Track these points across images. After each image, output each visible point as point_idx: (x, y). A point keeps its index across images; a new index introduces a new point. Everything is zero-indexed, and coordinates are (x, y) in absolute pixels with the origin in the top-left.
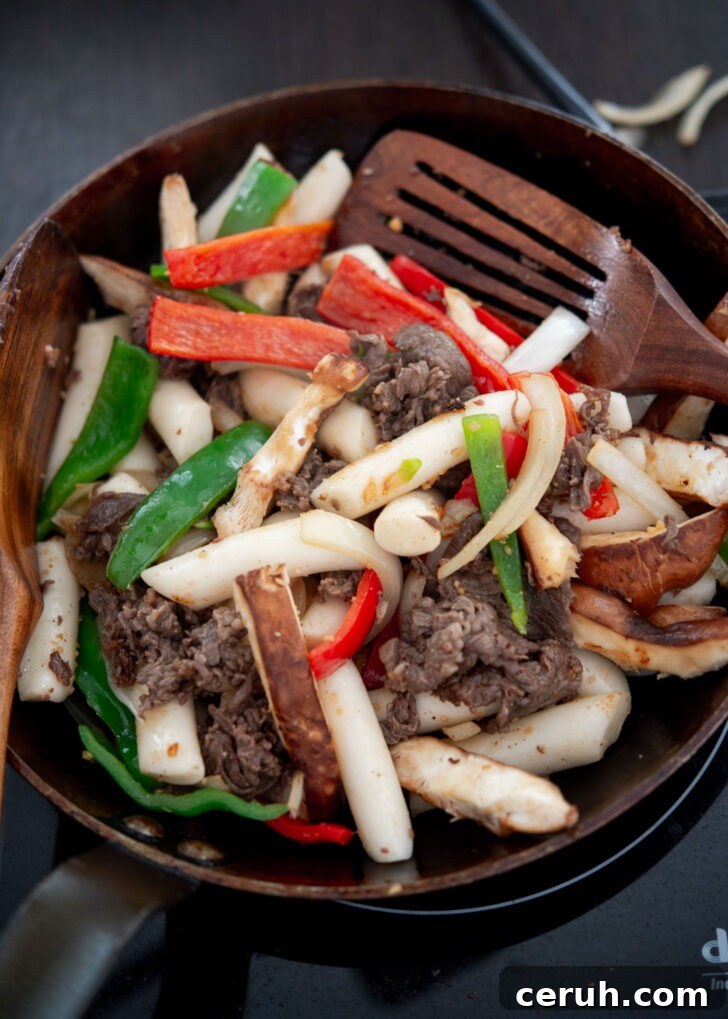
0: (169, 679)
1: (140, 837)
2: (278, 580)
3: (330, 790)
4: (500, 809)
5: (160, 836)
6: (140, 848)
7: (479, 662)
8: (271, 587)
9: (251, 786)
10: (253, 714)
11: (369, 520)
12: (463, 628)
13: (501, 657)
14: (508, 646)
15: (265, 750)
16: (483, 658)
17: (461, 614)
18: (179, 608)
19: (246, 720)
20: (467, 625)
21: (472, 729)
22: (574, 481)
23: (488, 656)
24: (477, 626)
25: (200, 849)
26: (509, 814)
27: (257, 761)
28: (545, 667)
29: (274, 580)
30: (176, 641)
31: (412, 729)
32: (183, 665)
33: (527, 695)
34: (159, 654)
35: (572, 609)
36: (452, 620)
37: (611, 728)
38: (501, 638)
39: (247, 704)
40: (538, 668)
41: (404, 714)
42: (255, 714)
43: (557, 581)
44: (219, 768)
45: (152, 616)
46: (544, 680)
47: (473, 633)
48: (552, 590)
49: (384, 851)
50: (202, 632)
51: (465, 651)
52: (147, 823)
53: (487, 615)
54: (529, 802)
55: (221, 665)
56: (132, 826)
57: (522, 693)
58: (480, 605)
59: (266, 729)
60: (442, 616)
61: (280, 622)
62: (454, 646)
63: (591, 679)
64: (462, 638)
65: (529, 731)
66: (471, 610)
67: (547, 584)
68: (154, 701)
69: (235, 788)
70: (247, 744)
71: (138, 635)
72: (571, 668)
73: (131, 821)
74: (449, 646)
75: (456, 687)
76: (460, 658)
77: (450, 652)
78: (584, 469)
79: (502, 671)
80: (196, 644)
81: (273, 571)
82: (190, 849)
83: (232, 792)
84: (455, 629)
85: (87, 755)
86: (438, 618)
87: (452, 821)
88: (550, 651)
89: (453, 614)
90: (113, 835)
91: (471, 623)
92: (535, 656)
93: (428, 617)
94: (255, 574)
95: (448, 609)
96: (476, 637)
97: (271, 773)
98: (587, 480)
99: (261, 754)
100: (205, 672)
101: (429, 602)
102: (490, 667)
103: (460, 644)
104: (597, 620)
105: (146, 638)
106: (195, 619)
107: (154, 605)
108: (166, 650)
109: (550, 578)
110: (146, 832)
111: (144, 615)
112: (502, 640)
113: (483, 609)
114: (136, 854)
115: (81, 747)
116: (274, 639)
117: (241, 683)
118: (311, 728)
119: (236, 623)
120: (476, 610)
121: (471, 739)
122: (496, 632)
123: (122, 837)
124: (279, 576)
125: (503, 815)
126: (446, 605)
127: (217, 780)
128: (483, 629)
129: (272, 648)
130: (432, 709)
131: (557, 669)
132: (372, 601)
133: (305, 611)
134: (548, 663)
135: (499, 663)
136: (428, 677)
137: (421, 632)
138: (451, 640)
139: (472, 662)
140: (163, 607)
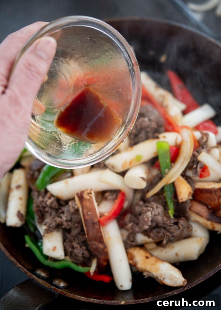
0: (54, 224)
1: (41, 277)
2: (90, 195)
3: (105, 264)
4: (161, 276)
5: (48, 277)
6: (40, 281)
7: (157, 225)
8: (88, 197)
9: (79, 260)
10: (81, 238)
11: (123, 174)
12: (152, 213)
13: (164, 224)
14: (167, 221)
15: (83, 249)
16: (158, 224)
17: (151, 209)
18: (58, 200)
19: (78, 239)
20: (153, 213)
21: (154, 246)
22: (195, 166)
23: (160, 223)
24: (157, 213)
25: (60, 282)
26: (164, 279)
27: (81, 253)
28: (179, 228)
29: (89, 195)
30: (57, 210)
31: (134, 244)
32: (58, 220)
33: (173, 236)
34: (51, 215)
35: (190, 209)
36: (148, 211)
37: (201, 249)
38: (164, 218)
39: (79, 234)
40: (177, 228)
41: (132, 239)
42: (81, 237)
43: (184, 200)
44: (69, 254)
45: (49, 202)
46: (178, 232)
47: (155, 215)
48: (183, 203)
49: (121, 286)
50: (65, 209)
51: (152, 221)
52: (44, 272)
53: (160, 209)
54: (171, 276)
55: (71, 221)
56: (38, 272)
57: (171, 236)
58: (158, 206)
59: (85, 243)
60: (145, 209)
61: (90, 209)
62: (148, 220)
63: (196, 231)
64: (151, 217)
65: (173, 248)
66: (155, 207)
67: (180, 201)
68: (48, 231)
69: (74, 261)
70: (77, 248)
71: (44, 208)
72: (189, 228)
73: (38, 270)
74: (146, 220)
75: (149, 232)
76: (150, 224)
77: (147, 222)
78: (198, 162)
79: (165, 228)
80: (63, 212)
81: (88, 191)
82: (56, 282)
83: (73, 262)
84: (149, 214)
85: (27, 245)
86: (143, 210)
87: (145, 277)
88: (182, 222)
89: (149, 208)
90: (32, 276)
91: (155, 212)
92: (176, 223)
93: (141, 208)
94: (82, 192)
95: (147, 206)
96: (156, 217)
97: (86, 256)
98: (199, 166)
99: (82, 251)
100: (65, 223)
101: (141, 203)
102: (160, 227)
103: (150, 219)
104: (198, 214)
105: (47, 209)
106: (64, 203)
107: (50, 198)
108: (54, 213)
109: (182, 199)
110: (43, 274)
111: (46, 201)
112: (165, 219)
113: (159, 207)
114: (39, 283)
115: (25, 242)
116: (88, 215)
117: (77, 227)
118: (99, 244)
119: (76, 207)
120: (157, 207)
121: (153, 249)
122: (163, 215)
123: (34, 277)
124: (91, 193)
125: (162, 279)
126: (147, 204)
127: (68, 258)
128: (159, 214)
129: (87, 218)
130: (141, 238)
131: (184, 228)
132: (122, 201)
133: (99, 204)
134: (180, 226)
135: (164, 226)
136: (139, 229)
137: (138, 213)
138: (147, 218)
139: (154, 224)
140: (52, 199)
